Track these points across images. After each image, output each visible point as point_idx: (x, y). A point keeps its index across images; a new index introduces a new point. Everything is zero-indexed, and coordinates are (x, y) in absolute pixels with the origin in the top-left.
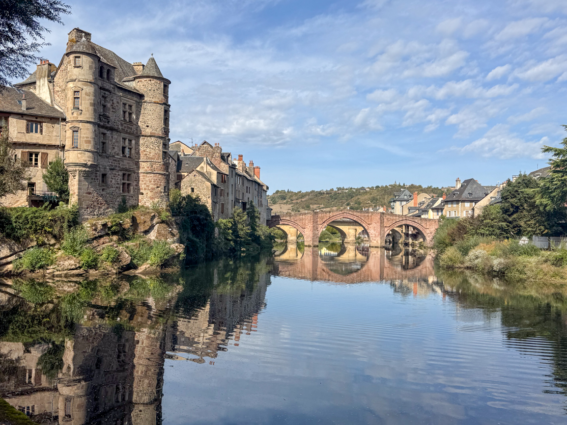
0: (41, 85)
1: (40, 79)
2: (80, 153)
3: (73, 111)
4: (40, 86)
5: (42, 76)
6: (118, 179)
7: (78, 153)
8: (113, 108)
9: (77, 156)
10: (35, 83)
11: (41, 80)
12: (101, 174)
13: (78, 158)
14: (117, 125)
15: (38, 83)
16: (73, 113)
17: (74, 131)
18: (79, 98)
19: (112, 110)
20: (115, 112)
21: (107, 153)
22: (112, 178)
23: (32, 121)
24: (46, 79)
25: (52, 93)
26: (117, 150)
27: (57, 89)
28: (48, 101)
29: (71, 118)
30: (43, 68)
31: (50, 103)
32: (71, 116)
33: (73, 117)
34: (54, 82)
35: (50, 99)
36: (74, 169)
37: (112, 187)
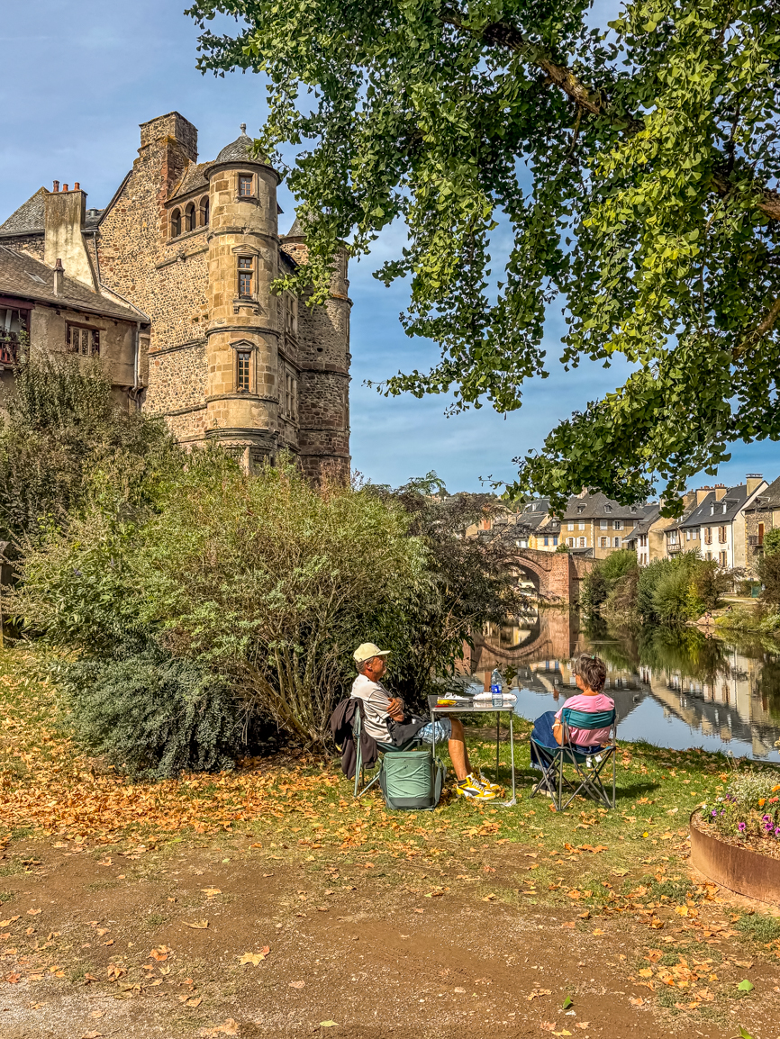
0: (62, 241)
1: (56, 227)
2: (255, 406)
3: (238, 304)
4: (56, 243)
5: (62, 220)
7: (252, 406)
9: (251, 412)
10: (42, 235)
11: (62, 230)
13: (253, 417)
14: (280, 344)
15: (50, 235)
16: (237, 310)
17: (239, 352)
18: (250, 273)
20: (279, 314)
23: (76, 325)
24: (77, 227)
25: (94, 262)
27: (108, 252)
28: (86, 279)
29: (230, 320)
30: (65, 201)
31: (92, 286)
32: (231, 315)
33: (238, 319)
34: (98, 235)
35: (90, 276)
36: (241, 443)
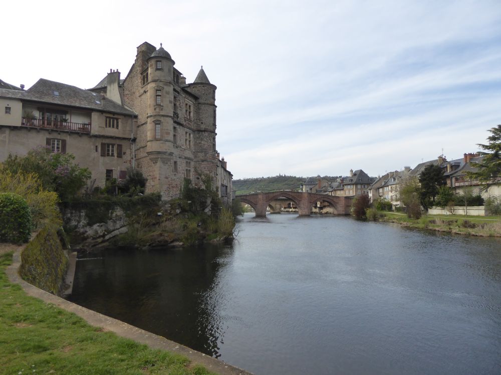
2: (161, 143)
4: (110, 90)
5: (112, 82)
6: (183, 166)
8: (180, 107)
9: (159, 146)
10: (106, 88)
11: (112, 85)
12: (174, 161)
14: (182, 121)
16: (155, 109)
17: (156, 124)
18: (160, 96)
20: (181, 110)
21: (177, 144)
22: (180, 165)
23: (110, 118)
26: (182, 142)
27: (127, 92)
29: (153, 113)
30: (113, 76)
31: (121, 104)
33: (157, 112)
34: (124, 87)
35: (120, 101)
37: (180, 173)
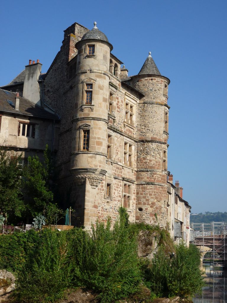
0: (30, 86)
1: (28, 80)
2: (90, 157)
3: (84, 107)
4: (28, 87)
5: (31, 77)
6: (120, 191)
8: (118, 107)
9: (88, 160)
11: (30, 81)
12: (106, 183)
13: (88, 163)
14: (120, 127)
15: (26, 84)
16: (83, 110)
17: (84, 130)
18: (91, 92)
19: (117, 109)
20: (119, 112)
21: (112, 159)
22: (115, 190)
24: (36, 79)
26: (120, 156)
31: (40, 105)
34: (44, 82)
36: (83, 176)
37: (115, 201)
